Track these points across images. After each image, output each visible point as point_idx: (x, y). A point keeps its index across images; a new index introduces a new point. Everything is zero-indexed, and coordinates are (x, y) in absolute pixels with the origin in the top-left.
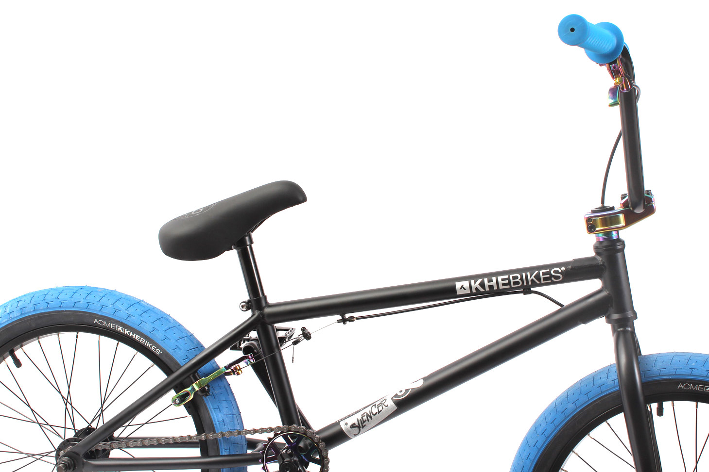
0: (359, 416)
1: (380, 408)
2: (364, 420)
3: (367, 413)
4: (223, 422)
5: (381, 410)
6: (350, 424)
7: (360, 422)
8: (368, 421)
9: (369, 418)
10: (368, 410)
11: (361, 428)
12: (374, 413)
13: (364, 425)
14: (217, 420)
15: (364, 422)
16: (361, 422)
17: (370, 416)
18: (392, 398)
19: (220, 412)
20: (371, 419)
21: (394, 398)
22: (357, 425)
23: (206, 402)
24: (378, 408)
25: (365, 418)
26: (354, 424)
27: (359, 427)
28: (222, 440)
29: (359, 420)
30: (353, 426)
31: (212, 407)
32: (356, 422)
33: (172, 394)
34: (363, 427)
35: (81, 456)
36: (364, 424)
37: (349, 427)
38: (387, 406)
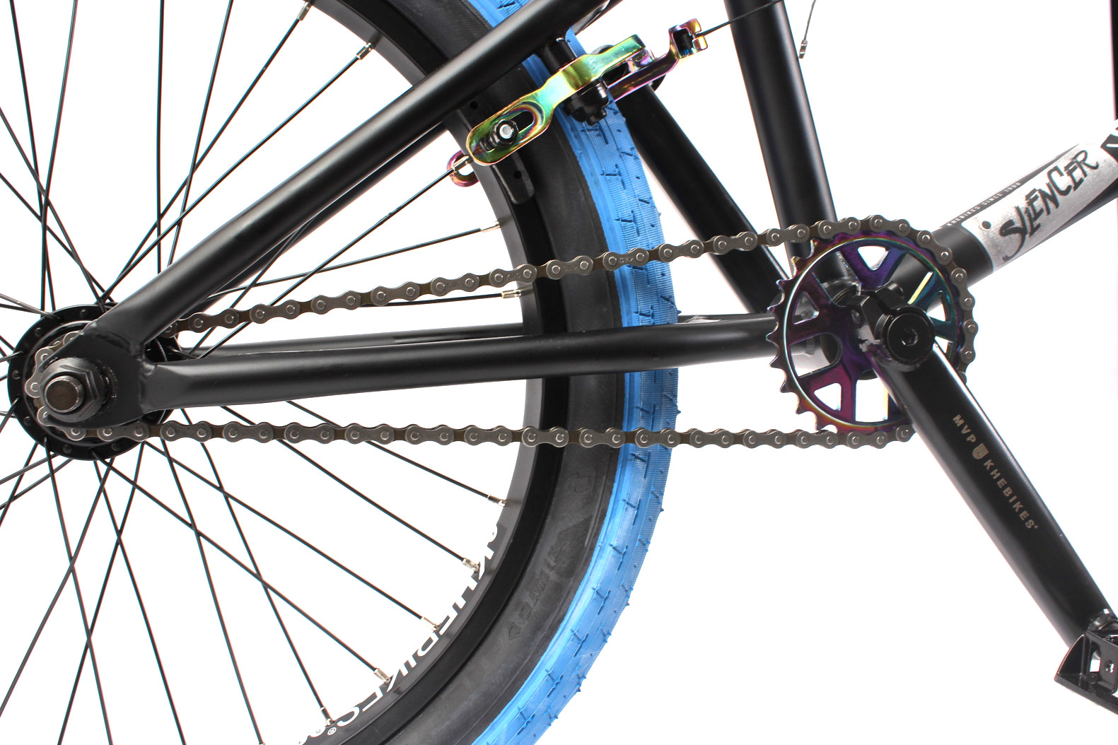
0: (1018, 199)
1: (1078, 174)
2: (1038, 209)
3: (1040, 191)
4: (634, 221)
5: (1081, 181)
6: (997, 223)
7: (1026, 218)
8: (1049, 212)
9: (1051, 205)
10: (1041, 182)
11: (1027, 236)
12: (1063, 187)
13: (1036, 223)
14: (614, 216)
15: (1038, 215)
16: (1029, 216)
17: (1050, 197)
18: (1104, 146)
19: (625, 188)
20: (1057, 205)
21: (1109, 145)
22: (1018, 224)
23: (577, 152)
24: (1070, 173)
25: (1039, 204)
26: (1010, 223)
27: (1022, 231)
28: (630, 283)
29: (1023, 211)
30: (1007, 229)
31: (598, 172)
32: (1013, 215)
33: (444, 146)
34: (1034, 230)
35: (134, 348)
36: (1038, 222)
37: (997, 232)
38: (1096, 167)
